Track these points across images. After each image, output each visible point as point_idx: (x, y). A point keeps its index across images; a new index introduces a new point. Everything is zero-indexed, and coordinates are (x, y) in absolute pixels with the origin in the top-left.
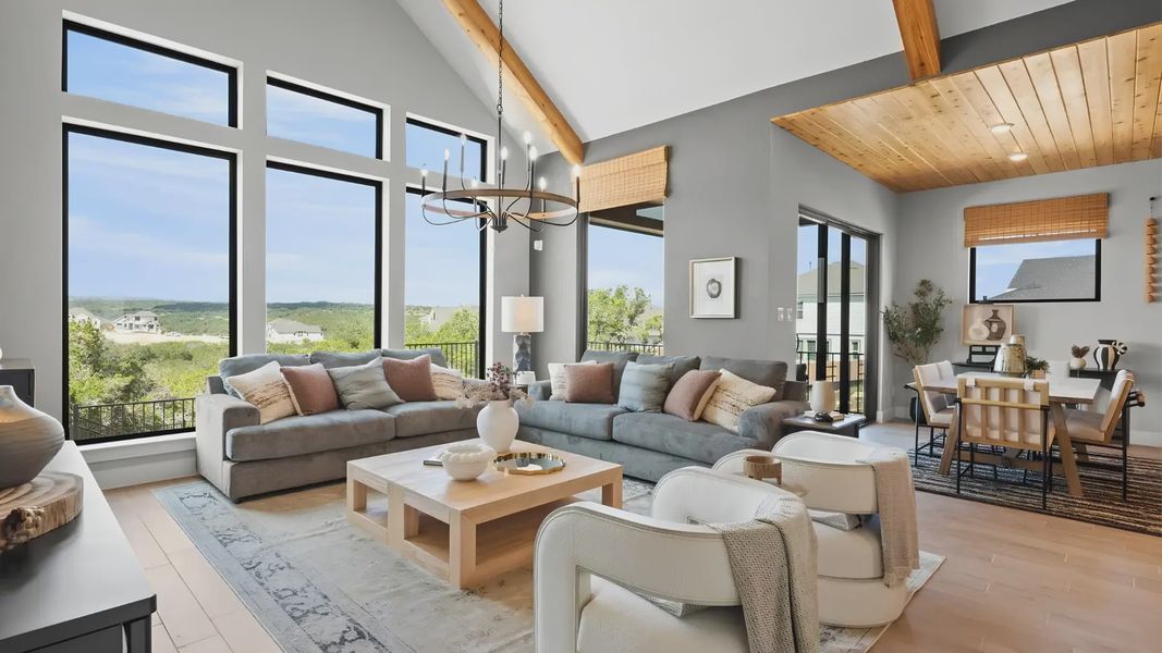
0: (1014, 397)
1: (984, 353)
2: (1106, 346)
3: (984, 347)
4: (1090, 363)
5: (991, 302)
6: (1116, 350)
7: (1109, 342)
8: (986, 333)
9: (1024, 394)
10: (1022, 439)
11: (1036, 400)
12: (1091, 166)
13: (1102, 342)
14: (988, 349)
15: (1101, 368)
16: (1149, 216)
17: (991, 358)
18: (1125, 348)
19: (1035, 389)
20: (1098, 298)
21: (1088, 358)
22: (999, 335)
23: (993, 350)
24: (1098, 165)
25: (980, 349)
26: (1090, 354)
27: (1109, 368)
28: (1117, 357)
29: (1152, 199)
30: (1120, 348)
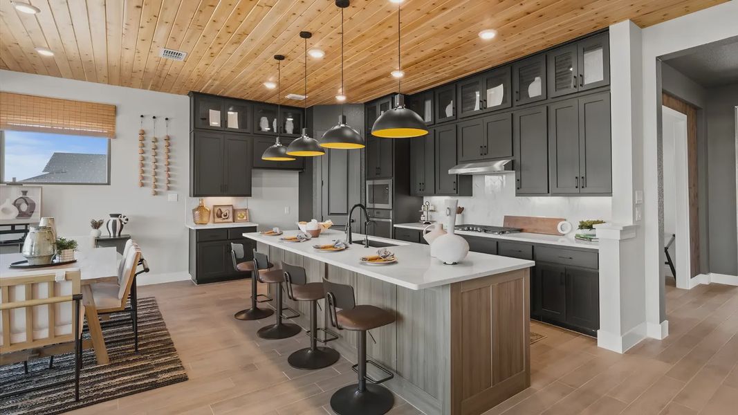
0: (44, 291)
1: (13, 231)
2: (115, 219)
3: (13, 226)
4: (105, 232)
5: (20, 184)
6: (121, 221)
7: (117, 216)
8: (15, 212)
9: (55, 286)
10: (53, 333)
11: (68, 290)
12: (103, 82)
13: (112, 216)
14: (17, 228)
15: (112, 235)
16: (140, 129)
17: (20, 235)
18: (127, 220)
19: (67, 278)
20: (109, 184)
21: (103, 228)
22: (27, 214)
23: (23, 228)
24: (108, 84)
25: (9, 228)
26: (104, 225)
27: (117, 235)
28: (122, 226)
29: (142, 116)
30: (123, 220)
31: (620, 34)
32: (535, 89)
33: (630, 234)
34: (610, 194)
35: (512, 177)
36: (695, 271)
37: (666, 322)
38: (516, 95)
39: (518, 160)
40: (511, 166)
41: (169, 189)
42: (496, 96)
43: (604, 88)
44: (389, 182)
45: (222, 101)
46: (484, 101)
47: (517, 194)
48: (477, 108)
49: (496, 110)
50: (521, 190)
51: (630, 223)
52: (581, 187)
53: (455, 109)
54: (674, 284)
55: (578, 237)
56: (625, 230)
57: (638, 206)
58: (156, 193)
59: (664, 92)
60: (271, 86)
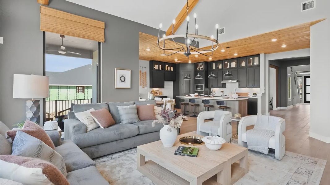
29: (140, 67)
31: (262, 56)
32: (243, 64)
33: (263, 95)
34: (259, 87)
35: (238, 83)
36: (277, 106)
37: (270, 113)
38: (238, 64)
39: (239, 80)
40: (238, 81)
41: (146, 86)
42: (234, 64)
43: (258, 66)
44: (203, 85)
45: (158, 63)
46: (230, 66)
47: (239, 87)
48: (228, 67)
49: (233, 68)
50: (240, 87)
51: (263, 93)
52: (254, 86)
53: (222, 67)
54: (272, 109)
55: (252, 96)
56: (262, 94)
57: (265, 90)
58: (143, 87)
59: (270, 64)
60: (176, 60)
